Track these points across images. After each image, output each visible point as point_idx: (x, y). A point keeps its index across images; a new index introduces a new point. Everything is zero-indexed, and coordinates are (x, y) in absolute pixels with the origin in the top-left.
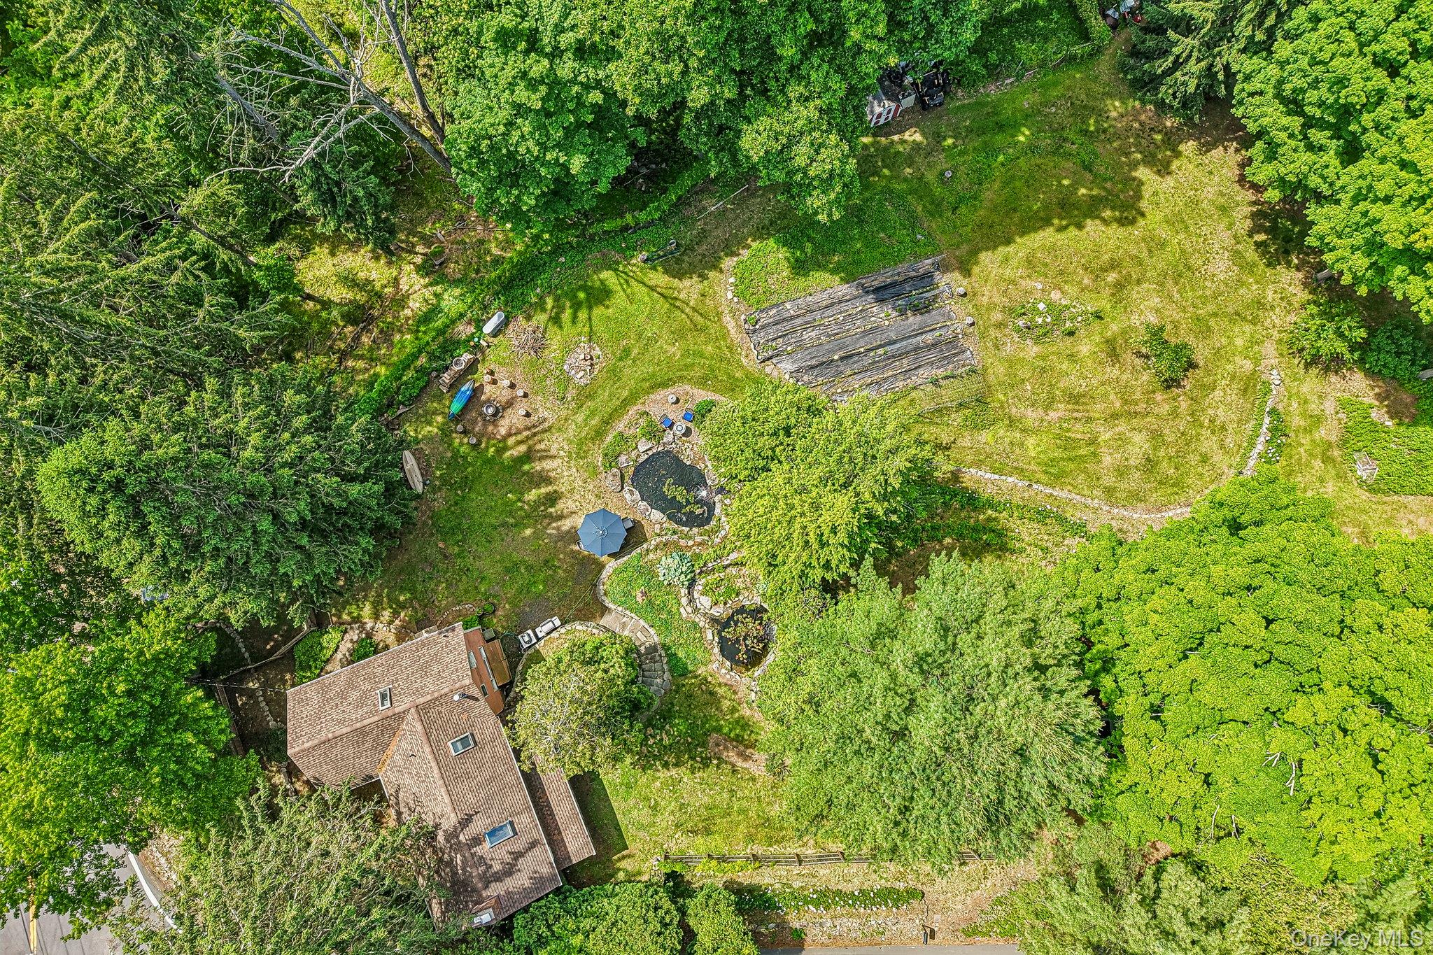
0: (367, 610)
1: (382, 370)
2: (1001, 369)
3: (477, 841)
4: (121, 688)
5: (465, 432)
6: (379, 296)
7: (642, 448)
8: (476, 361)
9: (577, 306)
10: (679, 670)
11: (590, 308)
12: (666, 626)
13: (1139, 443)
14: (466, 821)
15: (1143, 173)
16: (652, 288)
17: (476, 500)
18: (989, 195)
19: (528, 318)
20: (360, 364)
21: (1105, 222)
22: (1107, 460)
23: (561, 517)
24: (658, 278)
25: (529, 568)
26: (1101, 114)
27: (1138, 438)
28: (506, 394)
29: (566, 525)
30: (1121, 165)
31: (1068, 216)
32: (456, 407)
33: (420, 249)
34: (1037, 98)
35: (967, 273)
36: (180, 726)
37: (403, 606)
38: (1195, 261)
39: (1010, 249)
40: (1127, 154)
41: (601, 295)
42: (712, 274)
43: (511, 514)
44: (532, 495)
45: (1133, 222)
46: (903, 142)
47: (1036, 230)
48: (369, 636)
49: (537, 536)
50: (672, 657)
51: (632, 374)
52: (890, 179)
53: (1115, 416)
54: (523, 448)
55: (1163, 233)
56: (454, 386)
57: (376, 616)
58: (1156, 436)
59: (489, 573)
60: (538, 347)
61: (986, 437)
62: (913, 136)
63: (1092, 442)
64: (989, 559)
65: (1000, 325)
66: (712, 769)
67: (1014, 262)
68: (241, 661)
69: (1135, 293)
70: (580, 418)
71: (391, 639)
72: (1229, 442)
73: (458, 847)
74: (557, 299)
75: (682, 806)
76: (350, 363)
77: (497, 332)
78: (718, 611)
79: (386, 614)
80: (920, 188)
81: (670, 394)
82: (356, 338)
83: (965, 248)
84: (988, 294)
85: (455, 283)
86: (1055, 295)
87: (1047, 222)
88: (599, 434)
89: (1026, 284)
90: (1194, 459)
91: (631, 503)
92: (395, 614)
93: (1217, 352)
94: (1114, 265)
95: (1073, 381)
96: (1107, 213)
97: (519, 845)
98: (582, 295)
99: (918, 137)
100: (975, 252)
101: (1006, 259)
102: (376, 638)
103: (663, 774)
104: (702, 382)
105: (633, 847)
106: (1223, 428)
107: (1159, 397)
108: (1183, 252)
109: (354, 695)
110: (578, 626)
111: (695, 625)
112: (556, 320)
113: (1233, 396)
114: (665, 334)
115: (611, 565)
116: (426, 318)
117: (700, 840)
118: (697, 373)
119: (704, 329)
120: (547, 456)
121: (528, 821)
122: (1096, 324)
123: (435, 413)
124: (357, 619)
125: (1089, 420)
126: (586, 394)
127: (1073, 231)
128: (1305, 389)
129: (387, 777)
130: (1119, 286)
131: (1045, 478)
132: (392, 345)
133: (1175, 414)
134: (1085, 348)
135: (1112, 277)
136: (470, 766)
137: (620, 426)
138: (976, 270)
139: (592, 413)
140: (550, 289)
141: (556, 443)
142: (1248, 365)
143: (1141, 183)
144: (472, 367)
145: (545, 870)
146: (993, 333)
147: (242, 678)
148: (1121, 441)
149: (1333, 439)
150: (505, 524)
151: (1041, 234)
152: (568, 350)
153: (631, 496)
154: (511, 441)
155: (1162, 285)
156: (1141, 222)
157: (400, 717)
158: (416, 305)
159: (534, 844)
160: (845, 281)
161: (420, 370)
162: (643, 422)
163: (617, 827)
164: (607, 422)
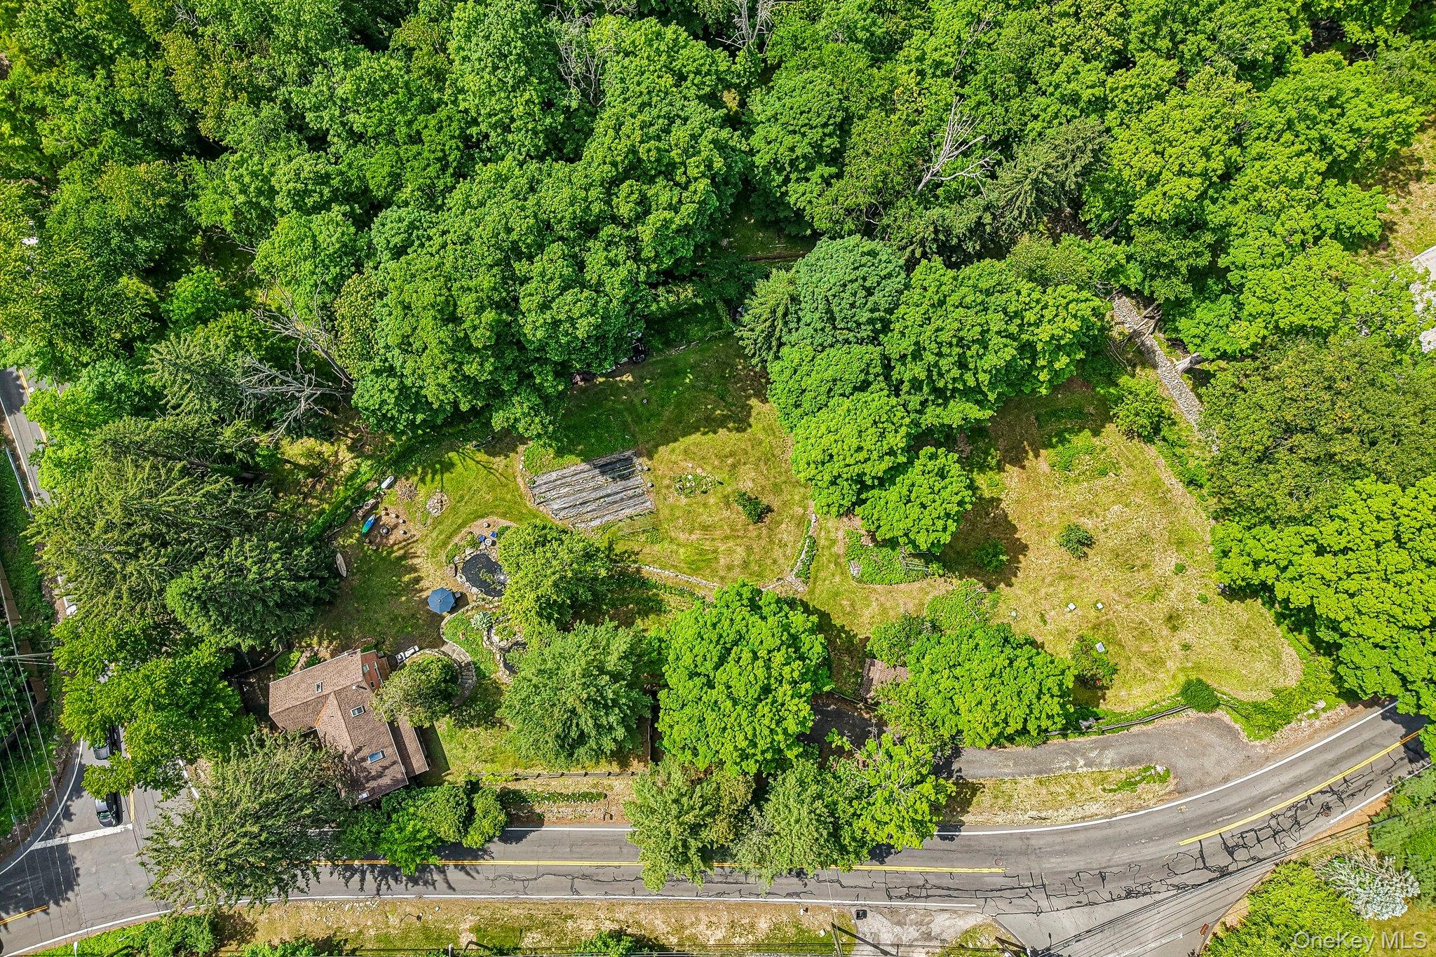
0: (315, 639)
1: (326, 506)
2: (667, 511)
3: (364, 759)
4: (189, 680)
5: (371, 542)
6: (327, 462)
7: (468, 552)
8: (377, 503)
9: (434, 472)
10: (481, 675)
11: (442, 473)
12: (474, 652)
13: (740, 552)
14: (358, 750)
15: (753, 402)
16: (478, 462)
17: (376, 581)
18: (667, 413)
19: (407, 479)
20: (315, 502)
21: (730, 430)
22: (722, 561)
23: (422, 590)
24: (482, 456)
25: (403, 618)
26: (733, 367)
27: (739, 549)
28: (394, 521)
29: (424, 595)
30: (741, 397)
31: (710, 425)
32: (365, 530)
33: (350, 435)
34: (698, 357)
35: (651, 457)
36: (217, 699)
37: (335, 638)
38: (777, 452)
39: (676, 444)
40: (745, 390)
41: (448, 467)
42: (511, 455)
43: (394, 588)
44: (406, 578)
45: (744, 430)
46: (622, 381)
47: (690, 434)
48: (316, 654)
49: (408, 601)
50: (478, 669)
51: (464, 510)
52: (614, 402)
53: (727, 538)
54: (402, 552)
55: (761, 436)
56: (365, 517)
57: (320, 644)
58: (749, 549)
59: (382, 621)
60: (412, 495)
61: (657, 547)
62: (628, 378)
63: (715, 551)
64: (652, 616)
65: (668, 487)
66: (497, 728)
67: (677, 451)
68: (246, 667)
69: (742, 469)
70: (434, 535)
71: (328, 656)
72: (788, 552)
73: (354, 763)
74: (424, 468)
75: (479, 748)
76: (309, 501)
77: (390, 486)
78: (503, 644)
79: (325, 643)
80: (631, 407)
81: (484, 522)
82: (314, 486)
83: (652, 443)
84: (662, 469)
85: (368, 457)
86: (699, 471)
87: (697, 430)
88: (445, 544)
89: (684, 464)
90: (769, 562)
91: (460, 583)
92: (331, 643)
93: (785, 504)
94: (732, 454)
95: (705, 518)
96: (731, 425)
97: (386, 763)
98: (438, 466)
99: (630, 379)
100: (656, 446)
101: (673, 450)
102: (320, 655)
103: (470, 731)
104: (504, 515)
105: (453, 769)
106: (786, 545)
107: (751, 527)
108: (771, 447)
109: (304, 685)
110: (427, 651)
111: (490, 652)
112: (422, 480)
113: (792, 527)
114: (485, 488)
115: (448, 617)
116: (352, 477)
117: (488, 765)
118: (502, 510)
119: (506, 485)
120: (415, 556)
121: (392, 751)
122: (719, 487)
123: (355, 531)
124: (309, 645)
125: (713, 540)
126: (438, 522)
127: (711, 435)
128: (829, 525)
129: (320, 728)
130: (734, 466)
131: (688, 571)
132: (332, 492)
133: (759, 537)
134: (712, 501)
135: (730, 461)
136: (361, 722)
137: (456, 540)
138: (656, 456)
139: (441, 532)
140: (420, 463)
141: (419, 549)
142: (801, 511)
143: (751, 407)
144: (375, 506)
145: (399, 776)
146: (664, 491)
147: (247, 676)
148: (730, 551)
149: (841, 552)
150: (390, 594)
151: (694, 436)
152: (429, 497)
153: (461, 579)
154: (396, 548)
155: (757, 465)
156: (749, 430)
157: (326, 697)
158: (346, 469)
159: (394, 763)
160: (583, 461)
161: (347, 508)
162: (469, 538)
163: (445, 758)
164: (450, 537)
